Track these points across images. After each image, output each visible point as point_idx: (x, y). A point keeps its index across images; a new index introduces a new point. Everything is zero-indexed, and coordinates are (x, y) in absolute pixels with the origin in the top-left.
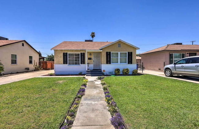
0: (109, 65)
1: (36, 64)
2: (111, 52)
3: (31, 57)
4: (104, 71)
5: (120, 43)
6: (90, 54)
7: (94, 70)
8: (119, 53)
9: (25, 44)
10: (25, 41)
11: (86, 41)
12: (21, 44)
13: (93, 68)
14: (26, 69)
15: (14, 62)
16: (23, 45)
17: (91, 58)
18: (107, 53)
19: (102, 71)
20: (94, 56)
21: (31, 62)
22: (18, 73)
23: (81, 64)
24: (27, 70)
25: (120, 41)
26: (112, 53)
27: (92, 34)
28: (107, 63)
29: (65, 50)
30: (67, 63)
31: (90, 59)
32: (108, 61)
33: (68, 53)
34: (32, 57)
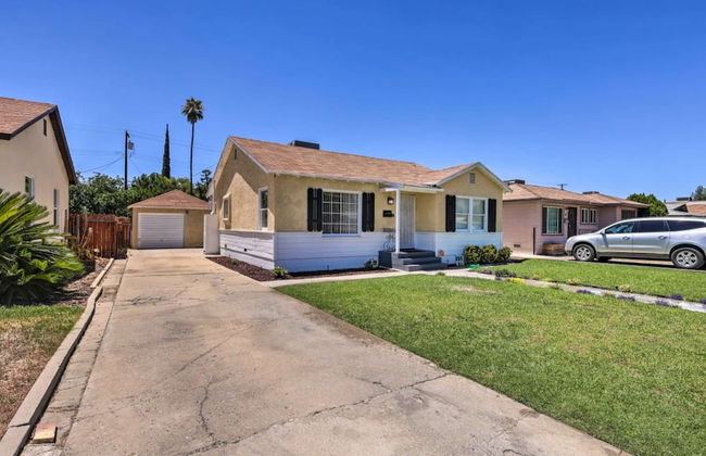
0: (451, 235)
2: (457, 197)
4: (441, 252)
5: (473, 173)
6: (390, 198)
8: (471, 200)
9: (48, 125)
11: (298, 144)
16: (45, 131)
17: (391, 212)
18: (447, 197)
19: (437, 255)
23: (364, 230)
28: (448, 230)
30: (320, 228)
33: (323, 191)
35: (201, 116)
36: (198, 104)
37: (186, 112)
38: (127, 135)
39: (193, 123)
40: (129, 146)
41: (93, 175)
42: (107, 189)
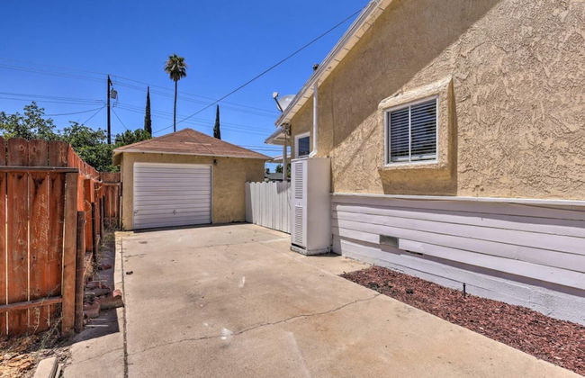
35: (183, 74)
36: (181, 60)
37: (169, 68)
38: (109, 81)
39: (176, 80)
40: (111, 94)
41: (69, 126)
42: (86, 143)
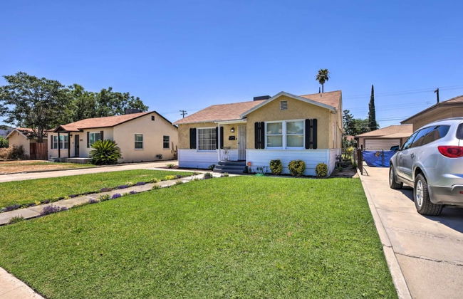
0: (260, 151)
1: (175, 149)
2: (266, 123)
3: (166, 138)
4: (250, 163)
5: (284, 101)
6: (233, 129)
7: (239, 161)
8: (284, 123)
9: (156, 117)
10: (155, 112)
12: (150, 116)
13: (237, 157)
14: (157, 156)
15: (139, 145)
16: (153, 119)
17: (234, 137)
18: (256, 124)
19: (247, 164)
20: (240, 132)
21: (166, 145)
22: (142, 162)
23: (220, 148)
24: (159, 158)
25: (282, 96)
26: (268, 124)
27: (320, 74)
28: (256, 147)
29: (193, 124)
30: (195, 148)
31: (232, 138)
32: (260, 144)
33: (197, 129)
34: (168, 137)
